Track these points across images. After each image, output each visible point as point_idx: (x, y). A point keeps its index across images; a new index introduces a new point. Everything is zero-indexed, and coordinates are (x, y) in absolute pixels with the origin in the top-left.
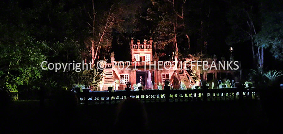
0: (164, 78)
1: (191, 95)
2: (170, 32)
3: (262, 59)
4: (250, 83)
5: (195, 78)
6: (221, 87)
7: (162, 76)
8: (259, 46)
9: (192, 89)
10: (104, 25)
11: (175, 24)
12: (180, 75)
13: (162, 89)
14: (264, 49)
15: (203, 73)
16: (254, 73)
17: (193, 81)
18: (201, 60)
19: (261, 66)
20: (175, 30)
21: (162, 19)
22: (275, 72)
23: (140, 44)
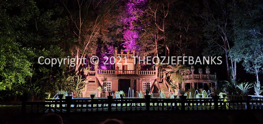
0: (145, 87)
1: (169, 104)
2: (151, 44)
3: (235, 71)
4: (224, 94)
5: (174, 88)
6: (197, 97)
7: (143, 85)
8: (232, 60)
9: (171, 98)
10: (90, 34)
11: (157, 36)
12: (160, 84)
13: (142, 98)
14: (237, 63)
15: (181, 83)
16: (228, 84)
17: (172, 90)
18: (180, 71)
19: (234, 78)
20: (156, 42)
21: (145, 32)
22: (247, 84)
23: (123, 54)
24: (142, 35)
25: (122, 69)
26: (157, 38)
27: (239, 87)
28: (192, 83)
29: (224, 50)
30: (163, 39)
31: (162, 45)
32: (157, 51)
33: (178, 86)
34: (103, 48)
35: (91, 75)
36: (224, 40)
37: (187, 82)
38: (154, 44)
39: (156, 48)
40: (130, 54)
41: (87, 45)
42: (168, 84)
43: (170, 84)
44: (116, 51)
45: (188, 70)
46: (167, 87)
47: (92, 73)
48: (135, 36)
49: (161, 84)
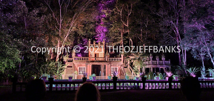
0: (113, 71)
1: (133, 84)
2: (118, 36)
3: (185, 58)
4: (177, 76)
7: (111, 69)
8: (183, 49)
9: (134, 80)
10: (68, 29)
11: (122, 30)
15: (142, 68)
16: (180, 69)
18: (141, 58)
19: (184, 63)
20: (122, 35)
21: (113, 27)
22: (195, 69)
23: (95, 44)
24: (110, 29)
25: (94, 57)
26: (123, 32)
27: (189, 71)
28: (151, 68)
29: (176, 41)
30: (128, 33)
31: (127, 38)
32: (122, 42)
33: (139, 70)
34: (79, 40)
35: (69, 61)
36: (176, 33)
37: (146, 67)
38: (120, 37)
39: (122, 40)
40: (101, 44)
41: (66, 37)
42: (131, 69)
43: (133, 69)
44: (90, 42)
45: (147, 57)
46: (130, 71)
47: (70, 60)
48: (105, 30)
49: (126, 68)
